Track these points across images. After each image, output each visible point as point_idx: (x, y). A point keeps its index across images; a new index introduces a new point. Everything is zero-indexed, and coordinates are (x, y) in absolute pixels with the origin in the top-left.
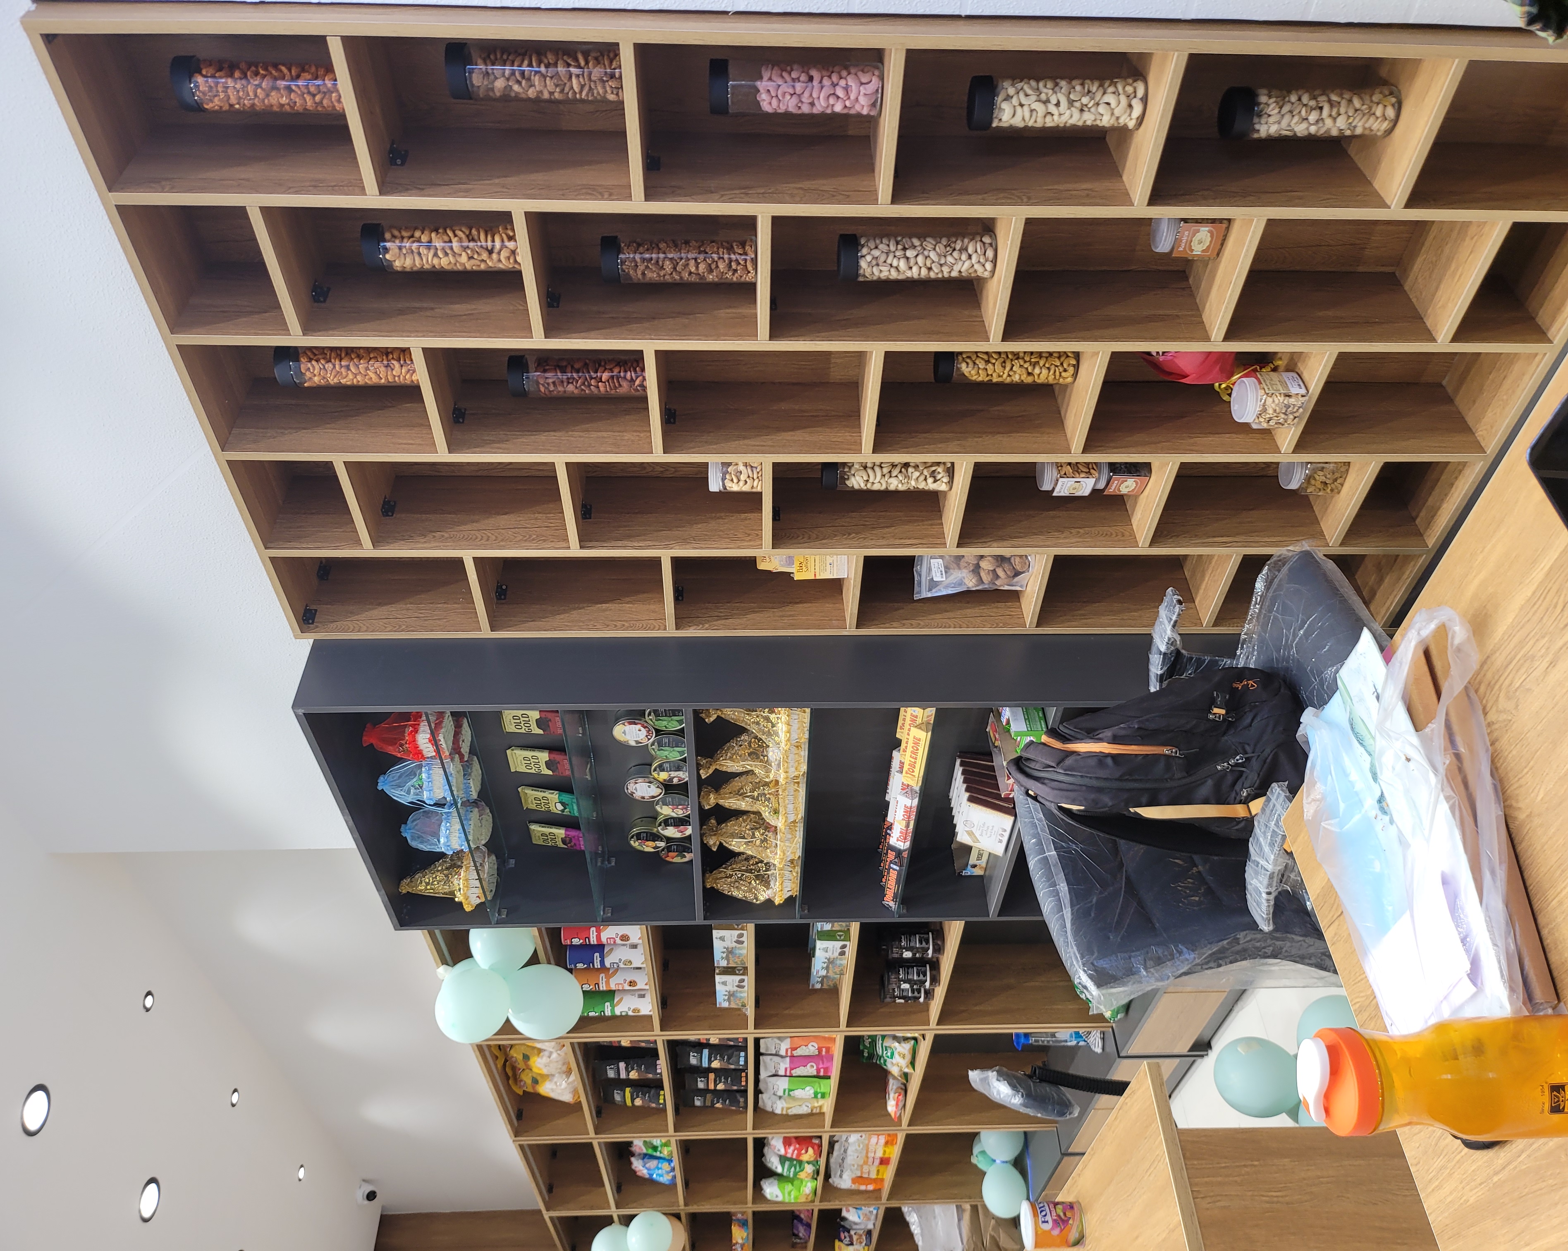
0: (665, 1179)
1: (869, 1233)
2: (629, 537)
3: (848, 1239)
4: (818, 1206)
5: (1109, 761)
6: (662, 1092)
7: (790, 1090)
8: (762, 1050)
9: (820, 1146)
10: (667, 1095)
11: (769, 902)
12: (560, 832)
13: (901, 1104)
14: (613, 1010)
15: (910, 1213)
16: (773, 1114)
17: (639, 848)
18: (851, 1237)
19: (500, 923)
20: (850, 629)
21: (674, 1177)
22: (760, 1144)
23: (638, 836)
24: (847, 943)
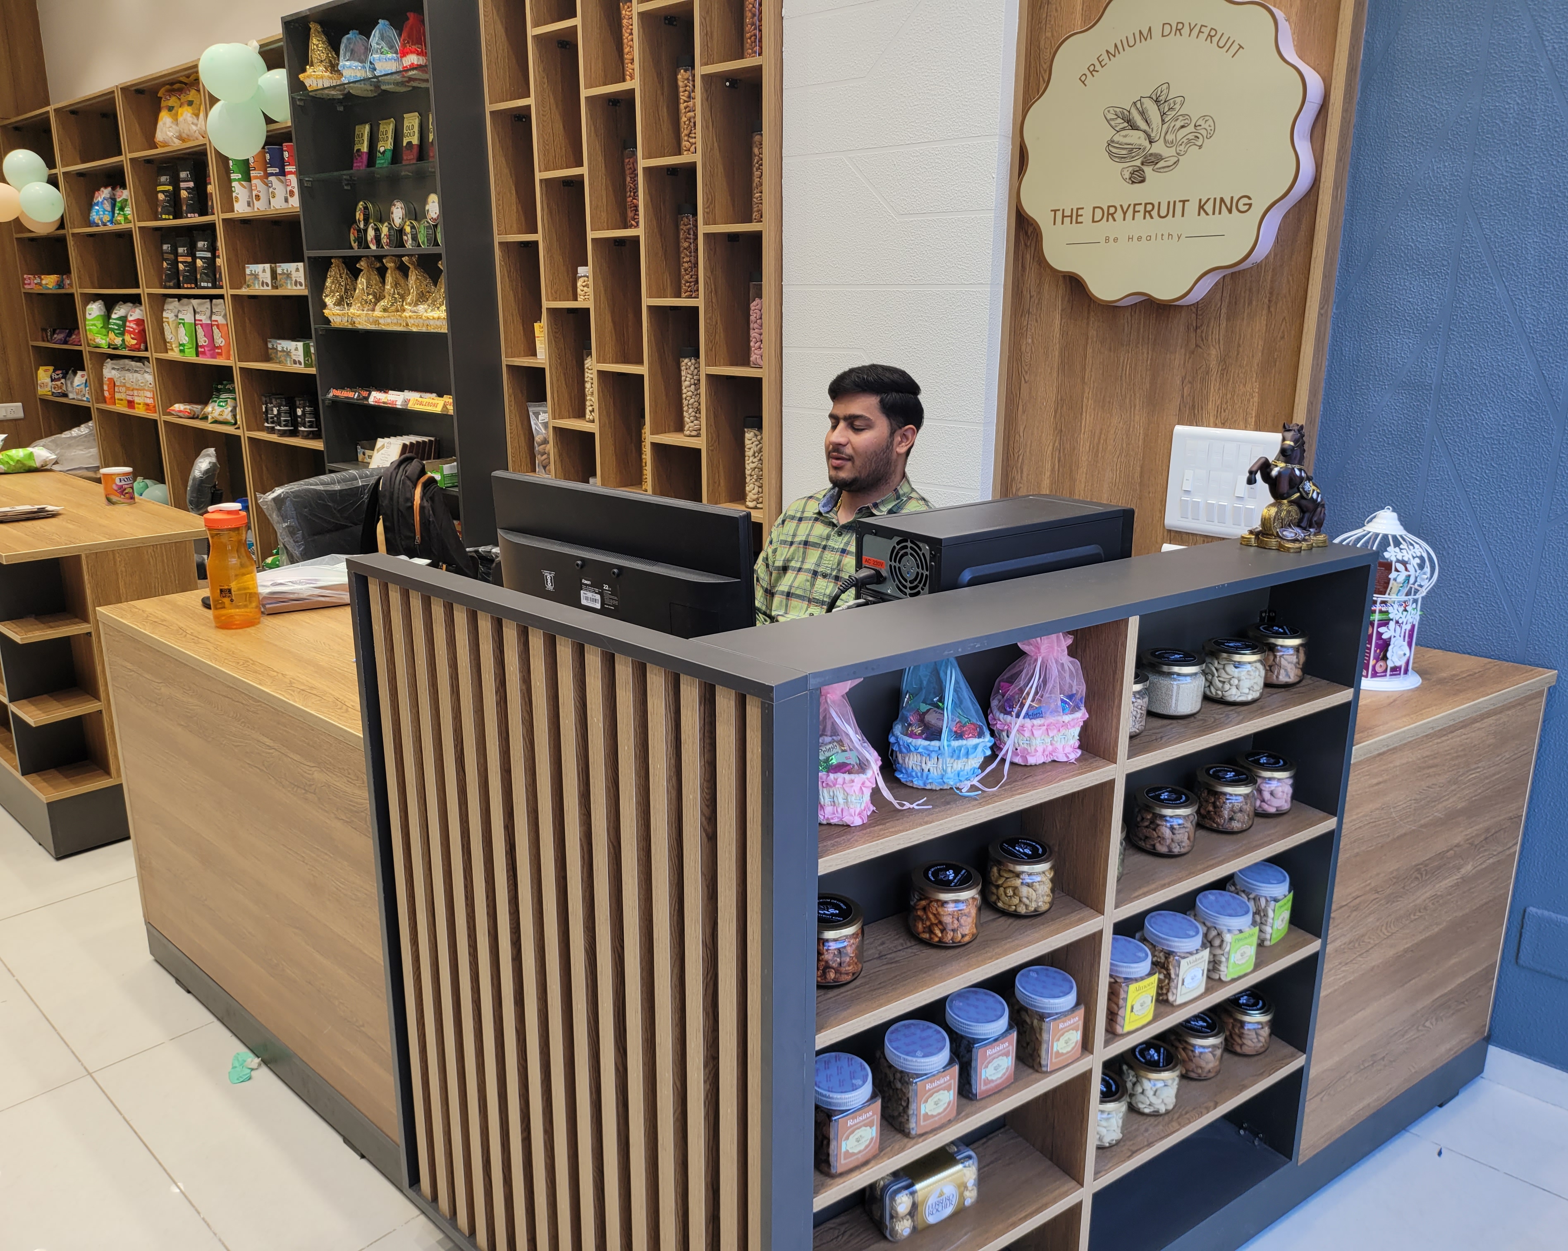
0: (94, 216)
1: (65, 395)
2: (550, 212)
3: (56, 377)
4: (85, 349)
5: (409, 504)
6: (171, 217)
7: (184, 324)
8: (214, 301)
9: (139, 350)
10: (169, 222)
11: (324, 306)
12: (365, 148)
13: (181, 414)
14: (235, 180)
15: (89, 427)
16: (163, 310)
17: (358, 209)
18: (59, 379)
19: (293, 101)
20: (505, 361)
21: (98, 226)
22: (135, 300)
23: (366, 208)
24: (303, 365)
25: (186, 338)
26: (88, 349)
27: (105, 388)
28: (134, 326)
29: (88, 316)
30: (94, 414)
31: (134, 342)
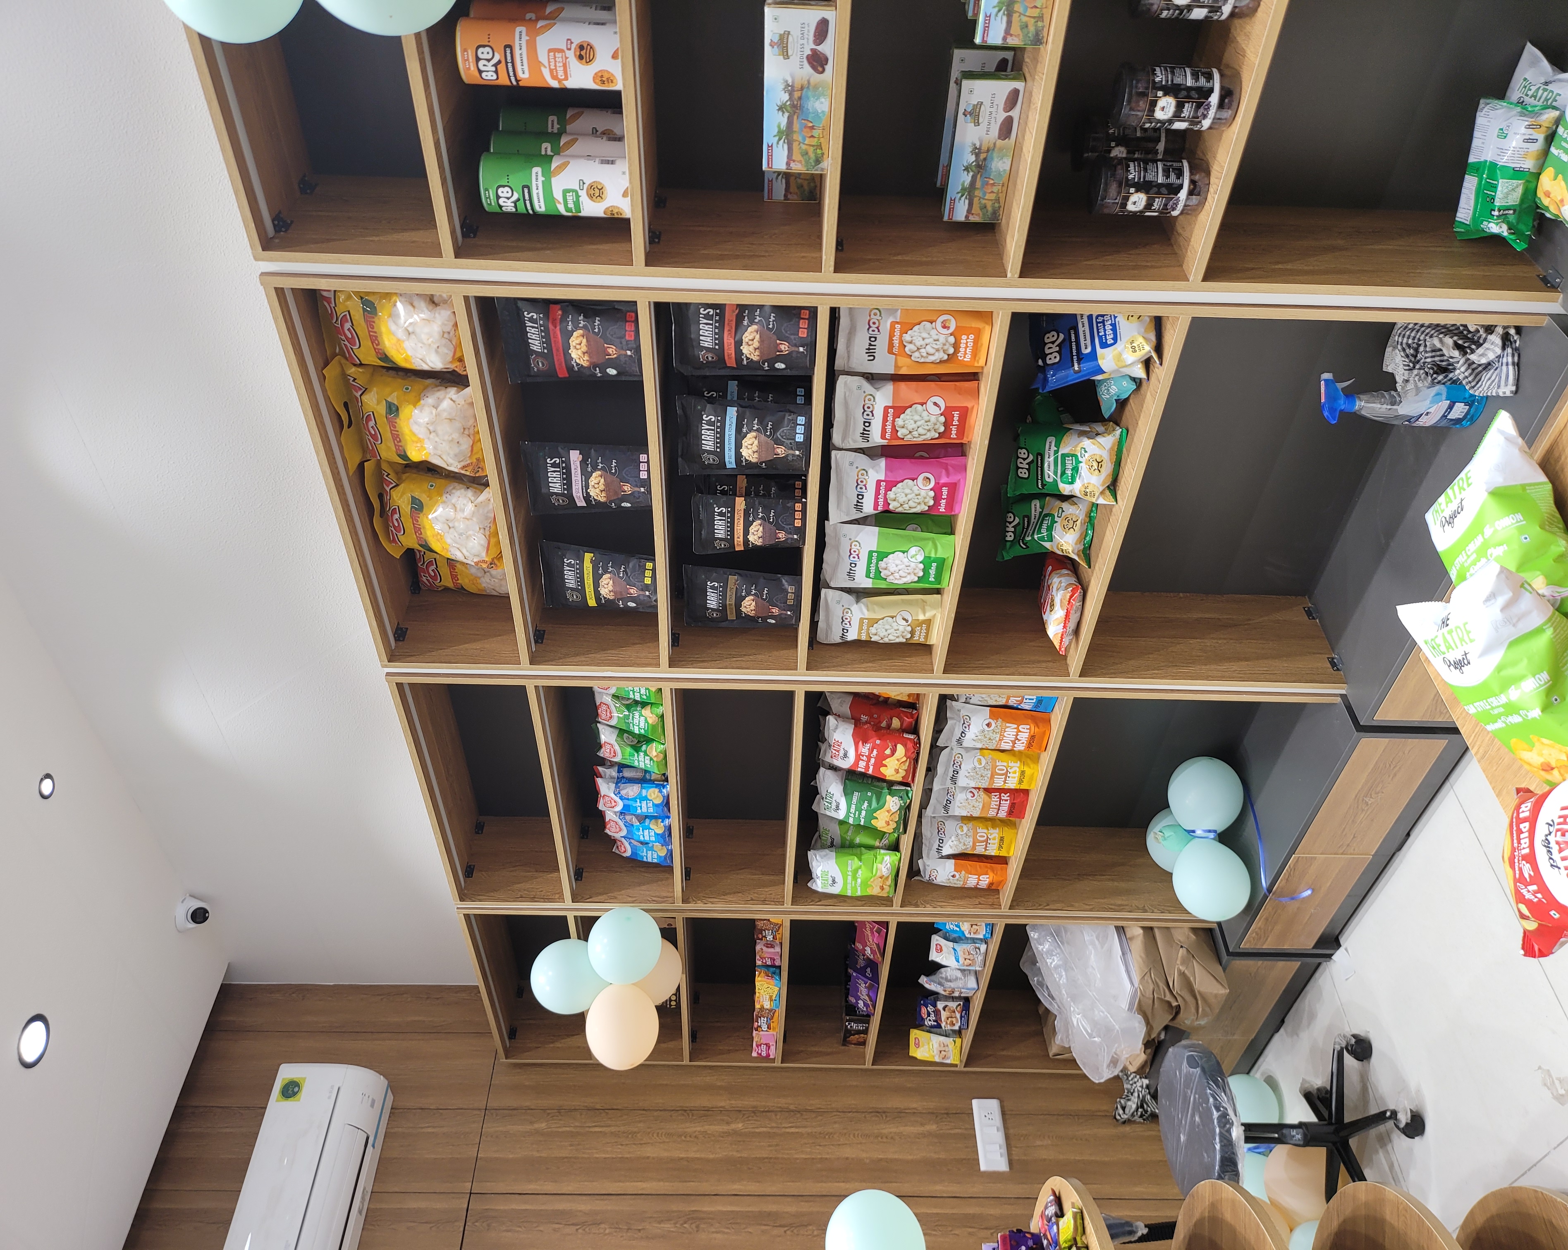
1: (969, 1000)
3: (932, 1017)
4: (896, 915)
6: (649, 551)
7: (883, 556)
9: (920, 731)
15: (1041, 935)
18: (937, 1013)
21: (669, 829)
25: (913, 551)
26: (896, 908)
27: (972, 881)
28: (868, 746)
29: (835, 890)
30: (1020, 916)
31: (900, 750)
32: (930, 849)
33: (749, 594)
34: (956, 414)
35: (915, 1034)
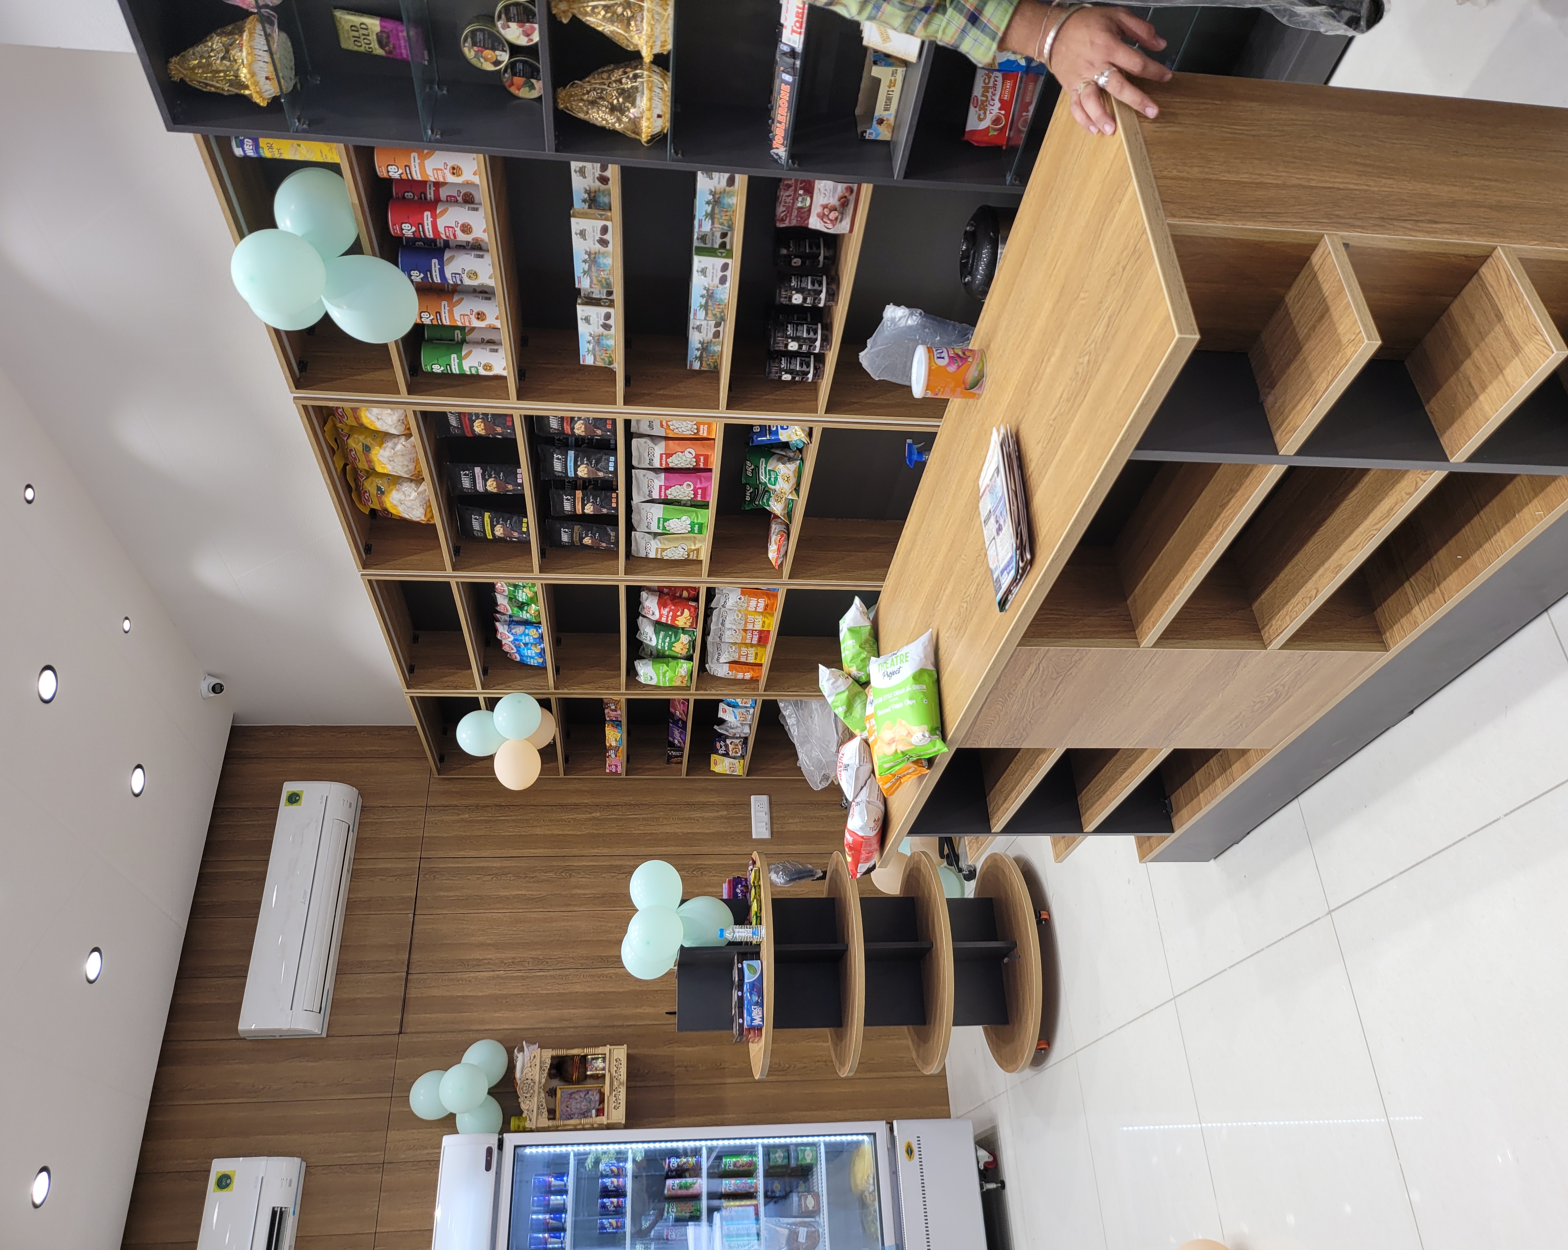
0: (532, 655)
1: (746, 739)
3: (724, 748)
4: (693, 694)
6: (525, 520)
7: (665, 520)
8: (635, 463)
9: (697, 608)
10: (530, 521)
11: (637, 131)
12: (374, 24)
13: (782, 552)
14: (460, 365)
16: (646, 555)
17: (476, 61)
18: (726, 746)
19: (301, 133)
21: (543, 650)
23: (474, 38)
25: (684, 518)
26: (693, 691)
27: (740, 676)
28: (667, 610)
29: (653, 683)
30: (771, 696)
31: (686, 612)
32: (713, 659)
33: (587, 536)
34: (702, 458)
35: (714, 757)
